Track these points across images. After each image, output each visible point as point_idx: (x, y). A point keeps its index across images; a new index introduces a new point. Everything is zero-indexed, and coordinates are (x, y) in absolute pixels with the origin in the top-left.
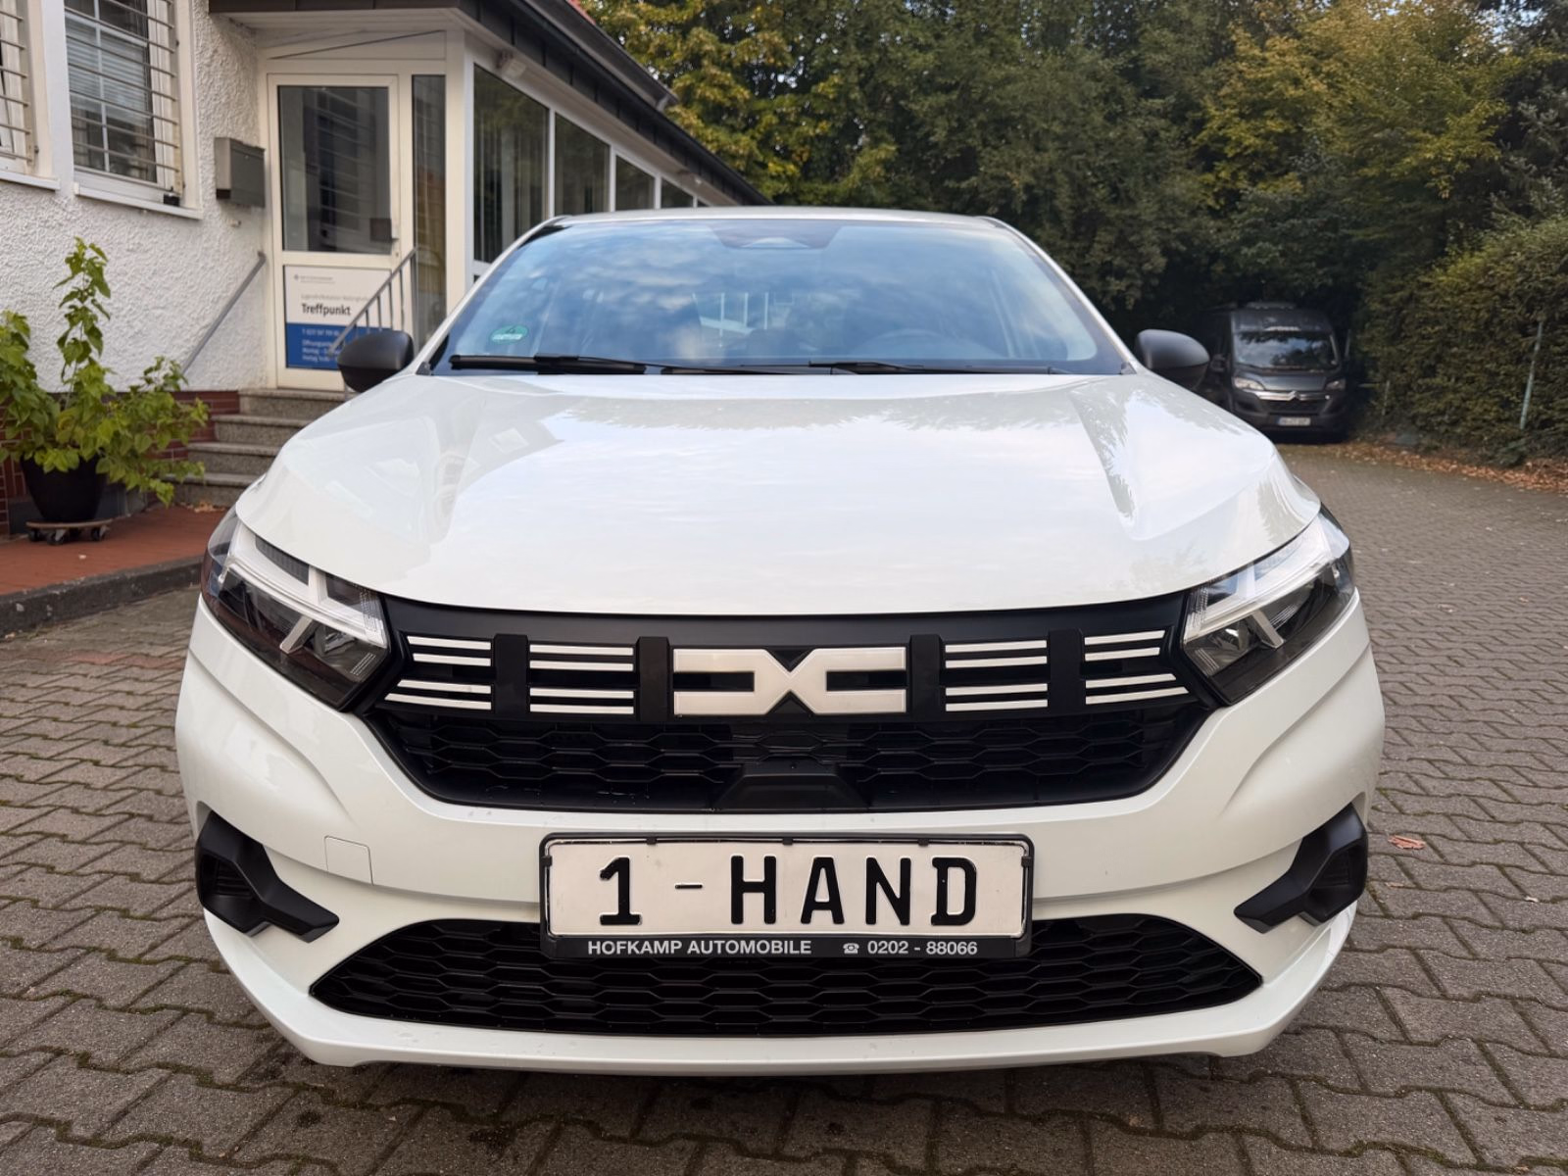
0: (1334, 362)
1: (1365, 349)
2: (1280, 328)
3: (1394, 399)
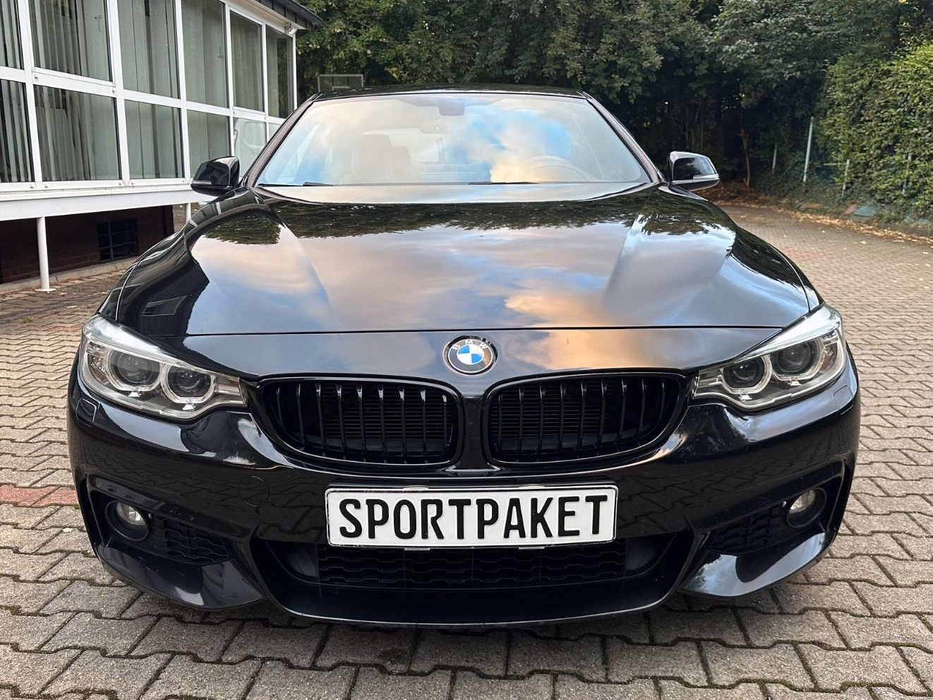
1: (827, 133)
3: (853, 176)
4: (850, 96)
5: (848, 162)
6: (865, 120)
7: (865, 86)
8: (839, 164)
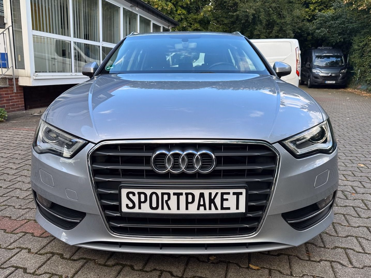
0: (343, 64)
1: (353, 60)
2: (327, 54)
3: (361, 75)
4: (360, 48)
5: (359, 70)
6: (365, 56)
7: (364, 44)
8: (356, 71)
